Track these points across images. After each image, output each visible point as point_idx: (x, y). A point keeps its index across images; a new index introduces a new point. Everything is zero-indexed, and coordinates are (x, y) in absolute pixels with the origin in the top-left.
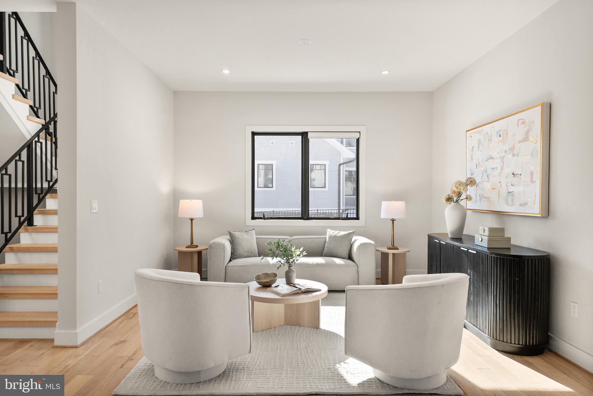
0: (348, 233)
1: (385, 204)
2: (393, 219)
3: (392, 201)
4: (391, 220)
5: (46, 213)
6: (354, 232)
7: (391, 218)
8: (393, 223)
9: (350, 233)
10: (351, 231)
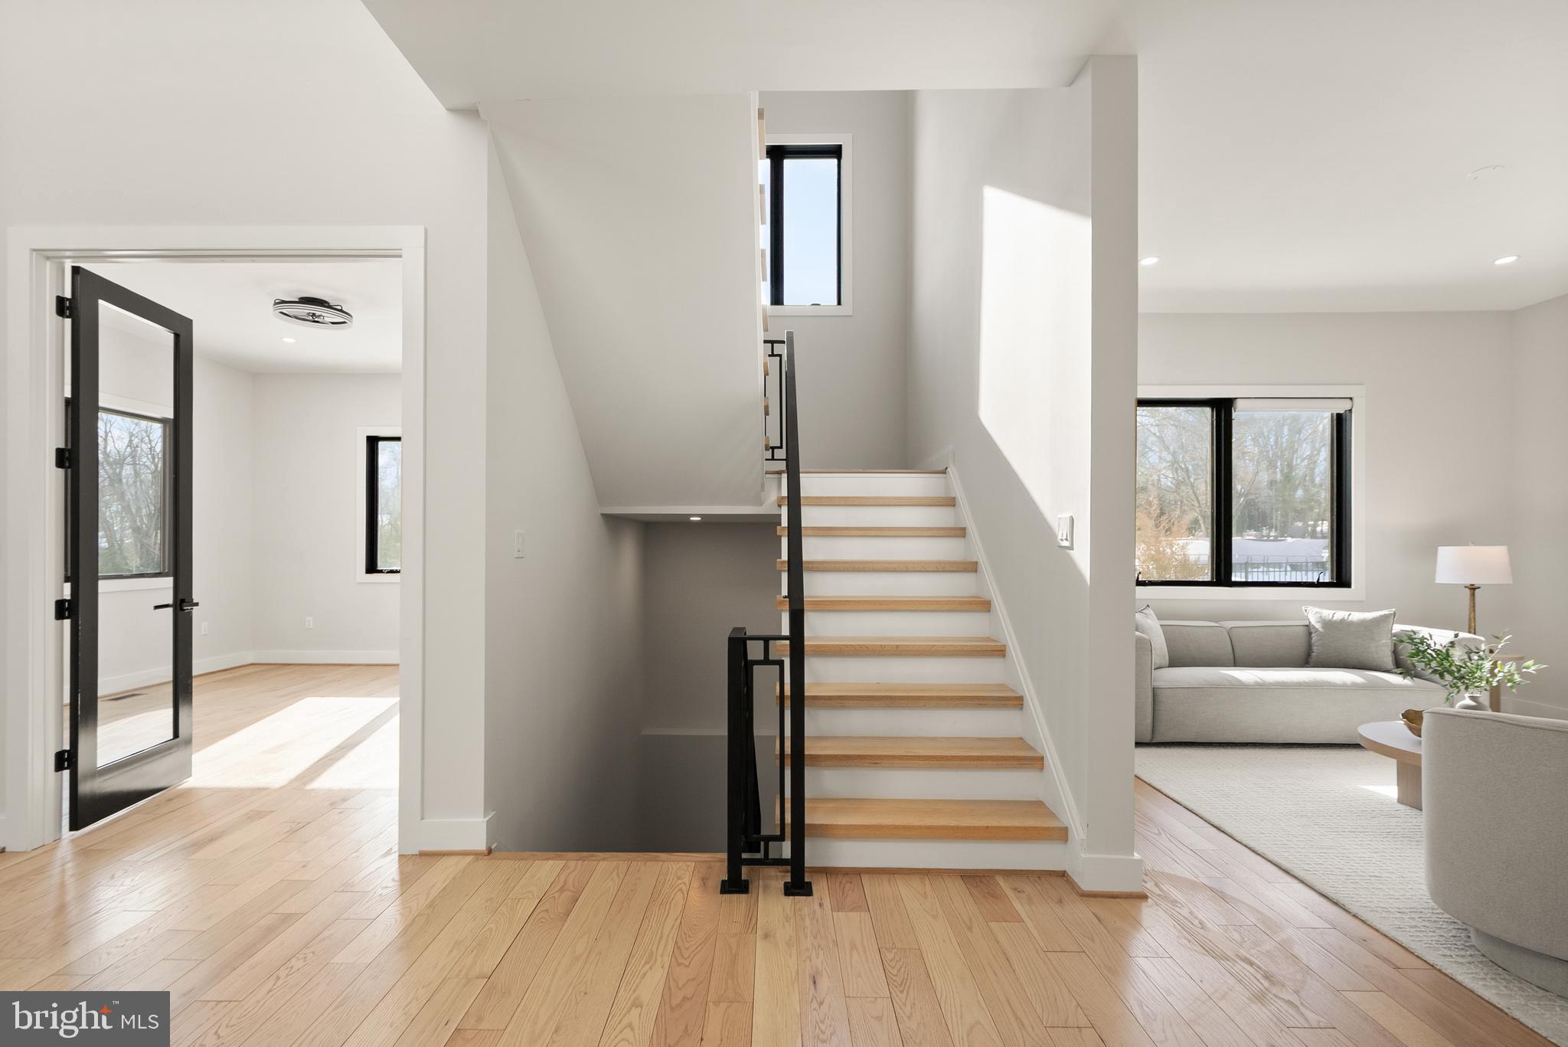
0: (1381, 616)
1: (1447, 555)
2: (1473, 585)
3: (1468, 545)
4: (1466, 587)
5: (813, 568)
6: (1395, 613)
7: (1469, 582)
8: (1473, 595)
9: (1386, 617)
10: (1386, 612)
